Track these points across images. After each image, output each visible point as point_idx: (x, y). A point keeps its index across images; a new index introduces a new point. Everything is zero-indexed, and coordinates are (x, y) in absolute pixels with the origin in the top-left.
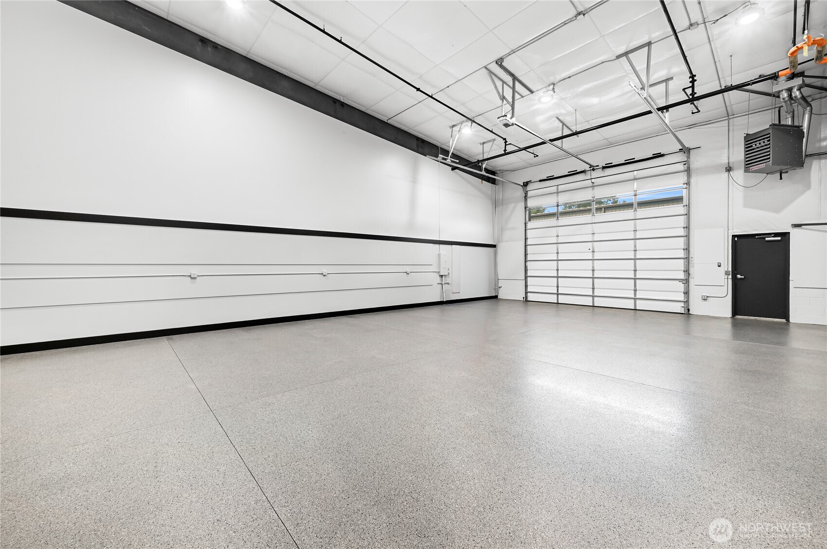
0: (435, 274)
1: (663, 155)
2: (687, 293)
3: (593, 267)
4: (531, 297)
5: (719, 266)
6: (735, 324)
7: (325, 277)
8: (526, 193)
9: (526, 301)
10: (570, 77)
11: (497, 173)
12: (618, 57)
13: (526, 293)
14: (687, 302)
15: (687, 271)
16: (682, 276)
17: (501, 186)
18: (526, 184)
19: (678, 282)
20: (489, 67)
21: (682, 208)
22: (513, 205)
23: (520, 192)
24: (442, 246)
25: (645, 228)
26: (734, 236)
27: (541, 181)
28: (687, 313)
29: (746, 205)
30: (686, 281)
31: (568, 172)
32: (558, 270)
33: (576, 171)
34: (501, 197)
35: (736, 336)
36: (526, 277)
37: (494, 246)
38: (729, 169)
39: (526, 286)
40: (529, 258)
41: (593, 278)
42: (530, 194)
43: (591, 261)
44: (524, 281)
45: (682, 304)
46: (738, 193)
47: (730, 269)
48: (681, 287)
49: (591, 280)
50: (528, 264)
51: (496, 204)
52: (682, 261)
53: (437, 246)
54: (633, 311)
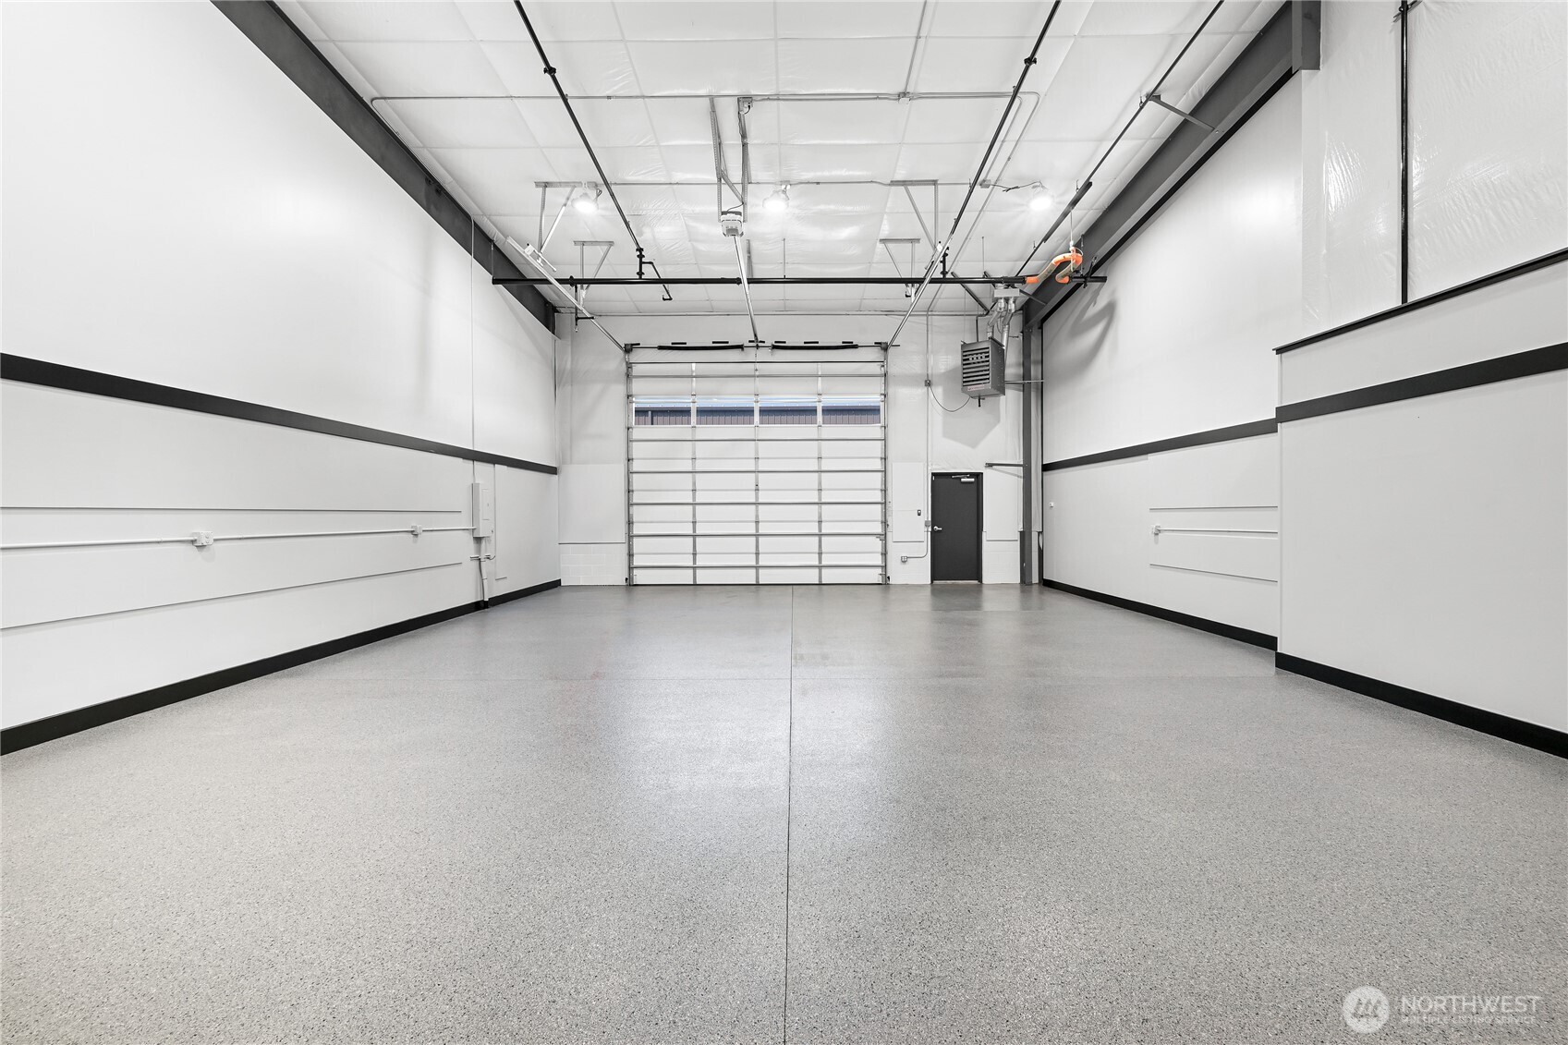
0: (466, 533)
1: (856, 347)
2: (885, 554)
3: (757, 516)
4: (640, 577)
5: (919, 515)
6: (936, 591)
7: (205, 552)
8: (629, 366)
9: (630, 585)
10: (818, 183)
11: (558, 312)
12: (894, 183)
13: (631, 568)
14: (885, 567)
15: (885, 523)
16: (879, 530)
17: (570, 343)
18: (629, 349)
19: (874, 538)
20: (720, 103)
21: (879, 429)
22: (597, 388)
23: (616, 361)
24: (480, 466)
25: (836, 455)
26: (933, 474)
27: (661, 348)
28: (885, 583)
29: (946, 434)
30: (883, 537)
31: (714, 343)
32: (694, 523)
33: (727, 342)
34: (569, 366)
35: (936, 608)
36: (630, 537)
37: (552, 471)
38: (928, 384)
39: (630, 555)
40: (636, 498)
41: (757, 536)
42: (637, 370)
43: (754, 507)
44: (626, 545)
45: (879, 571)
46: (937, 416)
47: (930, 519)
48: (878, 544)
49: (754, 539)
50: (635, 510)
51: (559, 379)
52: (880, 506)
53: (469, 464)
54: (817, 587)
